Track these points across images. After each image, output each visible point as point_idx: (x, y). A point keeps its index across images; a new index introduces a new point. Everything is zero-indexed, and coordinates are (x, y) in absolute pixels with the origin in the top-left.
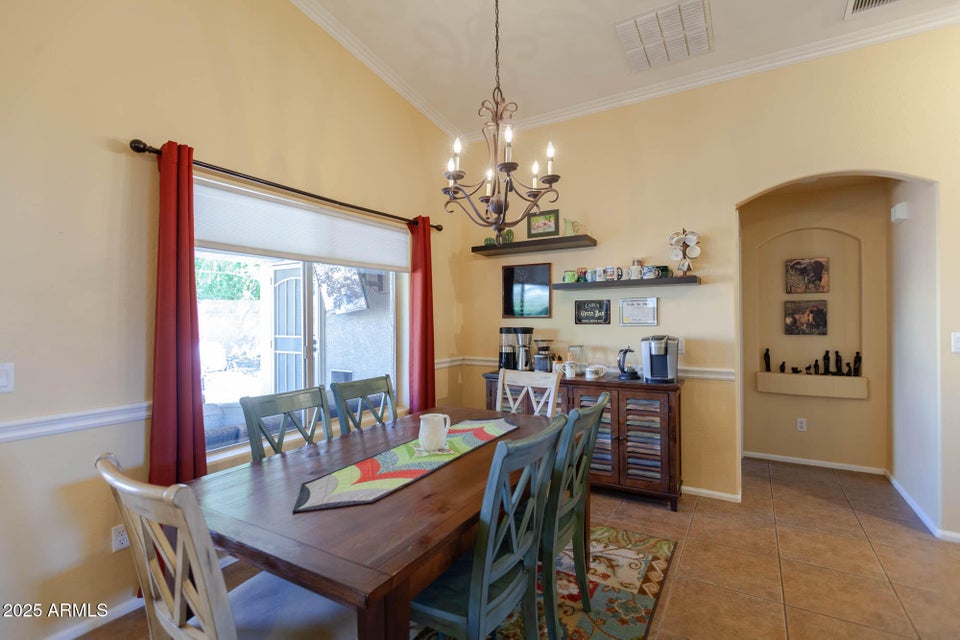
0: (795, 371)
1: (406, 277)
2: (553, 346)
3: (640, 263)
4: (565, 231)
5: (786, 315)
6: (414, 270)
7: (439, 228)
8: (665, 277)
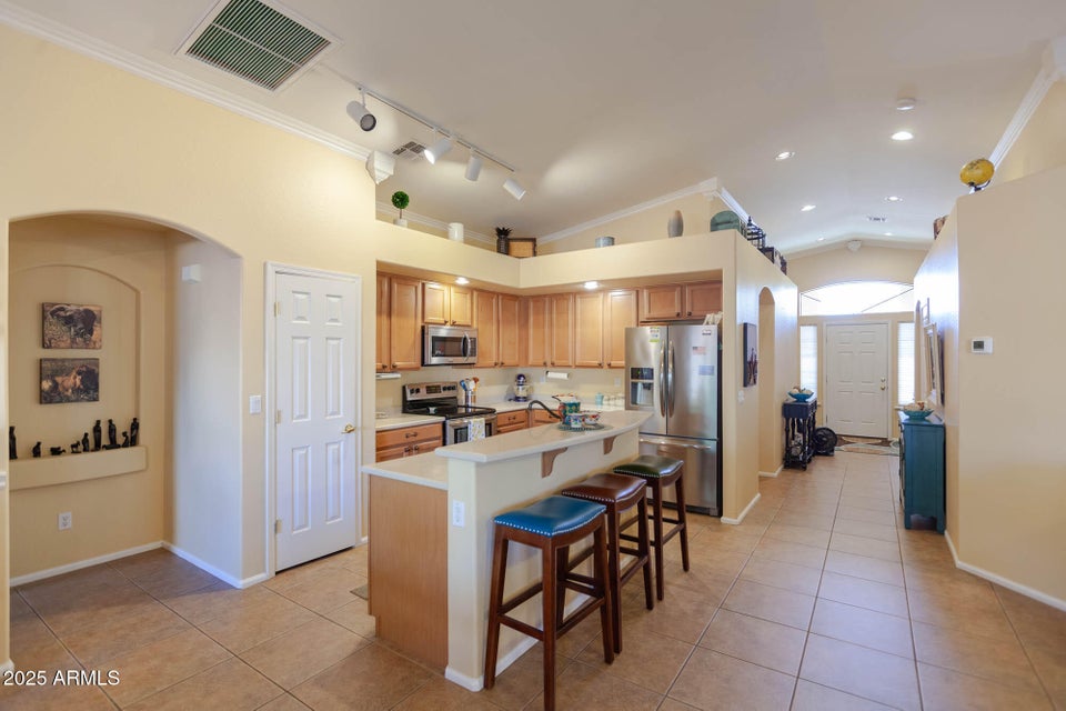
0: (55, 452)
5: (41, 377)
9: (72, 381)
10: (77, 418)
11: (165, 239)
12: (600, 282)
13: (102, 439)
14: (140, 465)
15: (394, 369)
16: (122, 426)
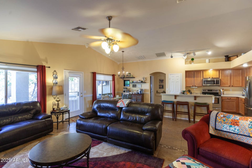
0: (160, 93)
1: (112, 82)
2: (130, 90)
3: (140, 80)
4: (131, 76)
6: (113, 81)
7: (116, 75)
8: (142, 82)
10: (162, 90)
13: (164, 92)
15: (195, 86)
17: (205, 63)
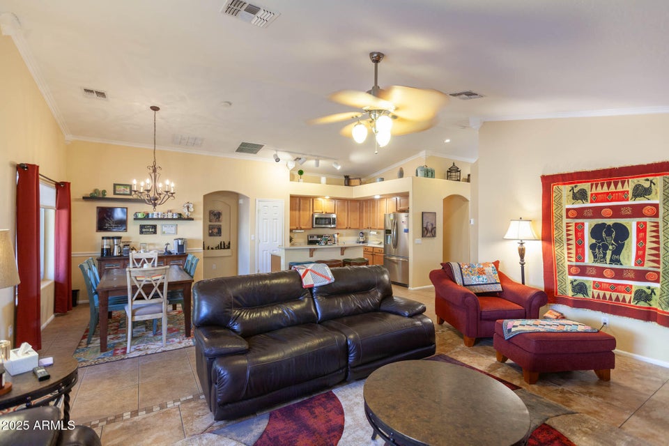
0: (212, 249)
1: (52, 212)
2: (132, 244)
3: (172, 212)
4: (135, 196)
5: (209, 230)
8: (181, 217)
9: (216, 230)
10: (217, 241)
11: (236, 196)
12: (381, 195)
13: (223, 246)
14: (230, 254)
15: (301, 229)
16: (227, 243)
17: (320, 183)
